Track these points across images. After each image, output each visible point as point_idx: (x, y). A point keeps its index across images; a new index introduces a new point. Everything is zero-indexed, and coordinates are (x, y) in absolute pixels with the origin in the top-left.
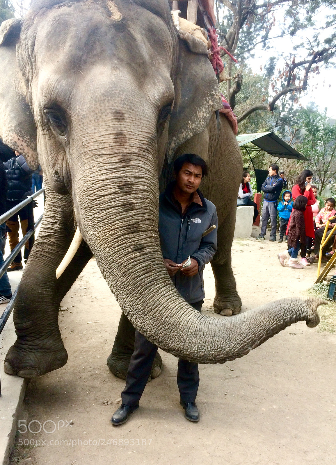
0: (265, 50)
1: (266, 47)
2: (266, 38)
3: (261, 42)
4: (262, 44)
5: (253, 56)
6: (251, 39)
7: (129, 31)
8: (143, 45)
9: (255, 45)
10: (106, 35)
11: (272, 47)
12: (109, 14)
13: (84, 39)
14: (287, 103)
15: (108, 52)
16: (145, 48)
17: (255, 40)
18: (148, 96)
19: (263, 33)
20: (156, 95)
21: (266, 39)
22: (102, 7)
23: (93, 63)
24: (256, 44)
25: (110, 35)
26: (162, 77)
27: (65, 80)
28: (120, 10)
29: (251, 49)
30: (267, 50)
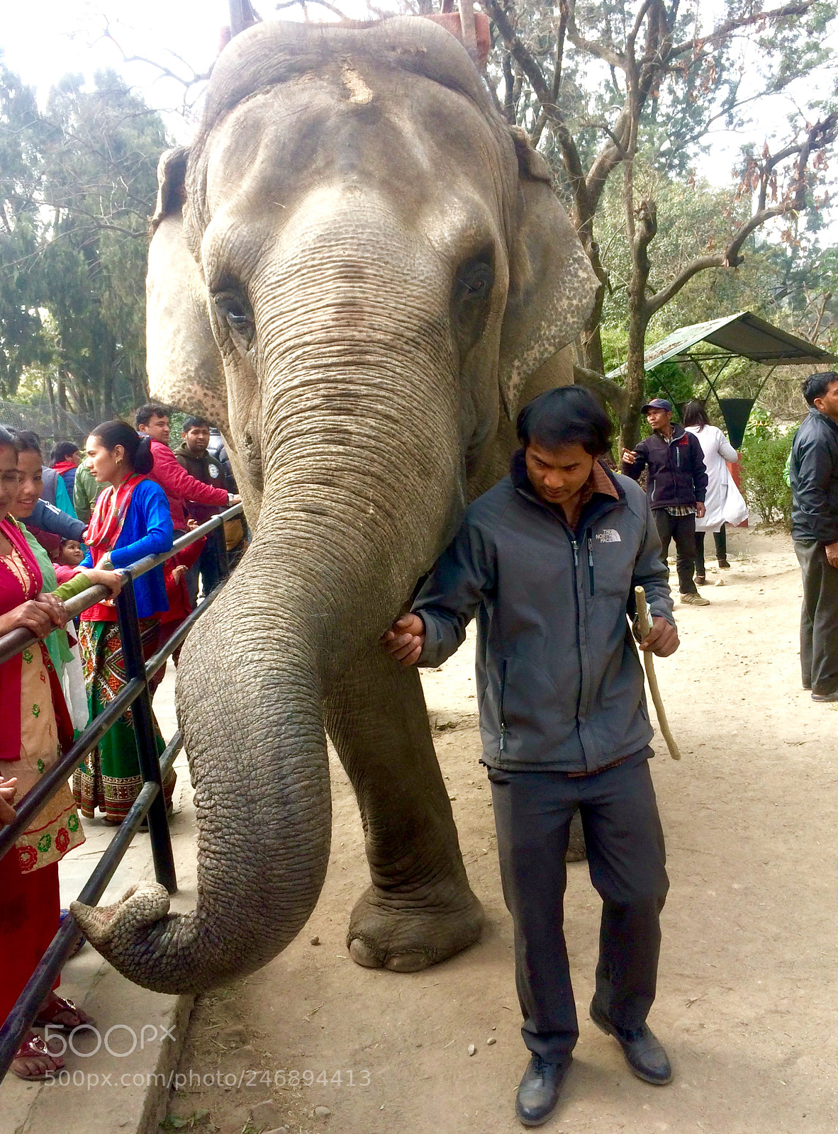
0: (734, 130)
1: (734, 124)
2: (731, 103)
3: (722, 114)
4: (725, 117)
5: (706, 149)
6: (696, 113)
7: (388, 119)
8: (417, 141)
9: (708, 125)
10: (338, 131)
11: (750, 120)
12: (346, 93)
13: (292, 146)
14: (801, 239)
15: (341, 162)
16: (421, 147)
17: (706, 113)
18: (429, 239)
19: (723, 93)
20: (446, 235)
21: (732, 106)
22: (332, 83)
23: (306, 188)
24: (710, 121)
25: (345, 131)
26: (460, 199)
27: (247, 225)
28: (369, 84)
29: (700, 134)
30: (737, 128)
